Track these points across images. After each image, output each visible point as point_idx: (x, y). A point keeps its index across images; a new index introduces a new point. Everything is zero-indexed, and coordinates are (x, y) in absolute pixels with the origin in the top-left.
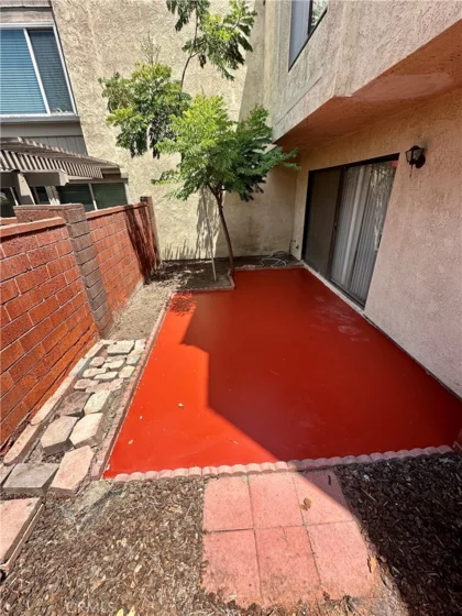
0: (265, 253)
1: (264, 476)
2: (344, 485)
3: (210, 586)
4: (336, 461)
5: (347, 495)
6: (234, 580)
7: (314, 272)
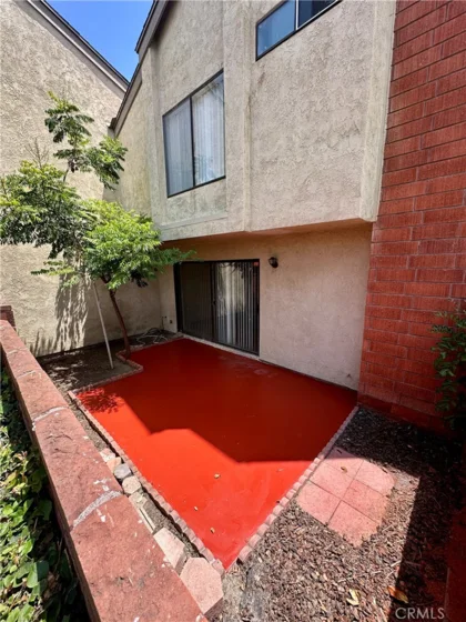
0: (139, 332)
1: (316, 473)
2: (346, 449)
3: (358, 543)
4: (333, 440)
5: (352, 452)
6: (361, 529)
7: (197, 340)
